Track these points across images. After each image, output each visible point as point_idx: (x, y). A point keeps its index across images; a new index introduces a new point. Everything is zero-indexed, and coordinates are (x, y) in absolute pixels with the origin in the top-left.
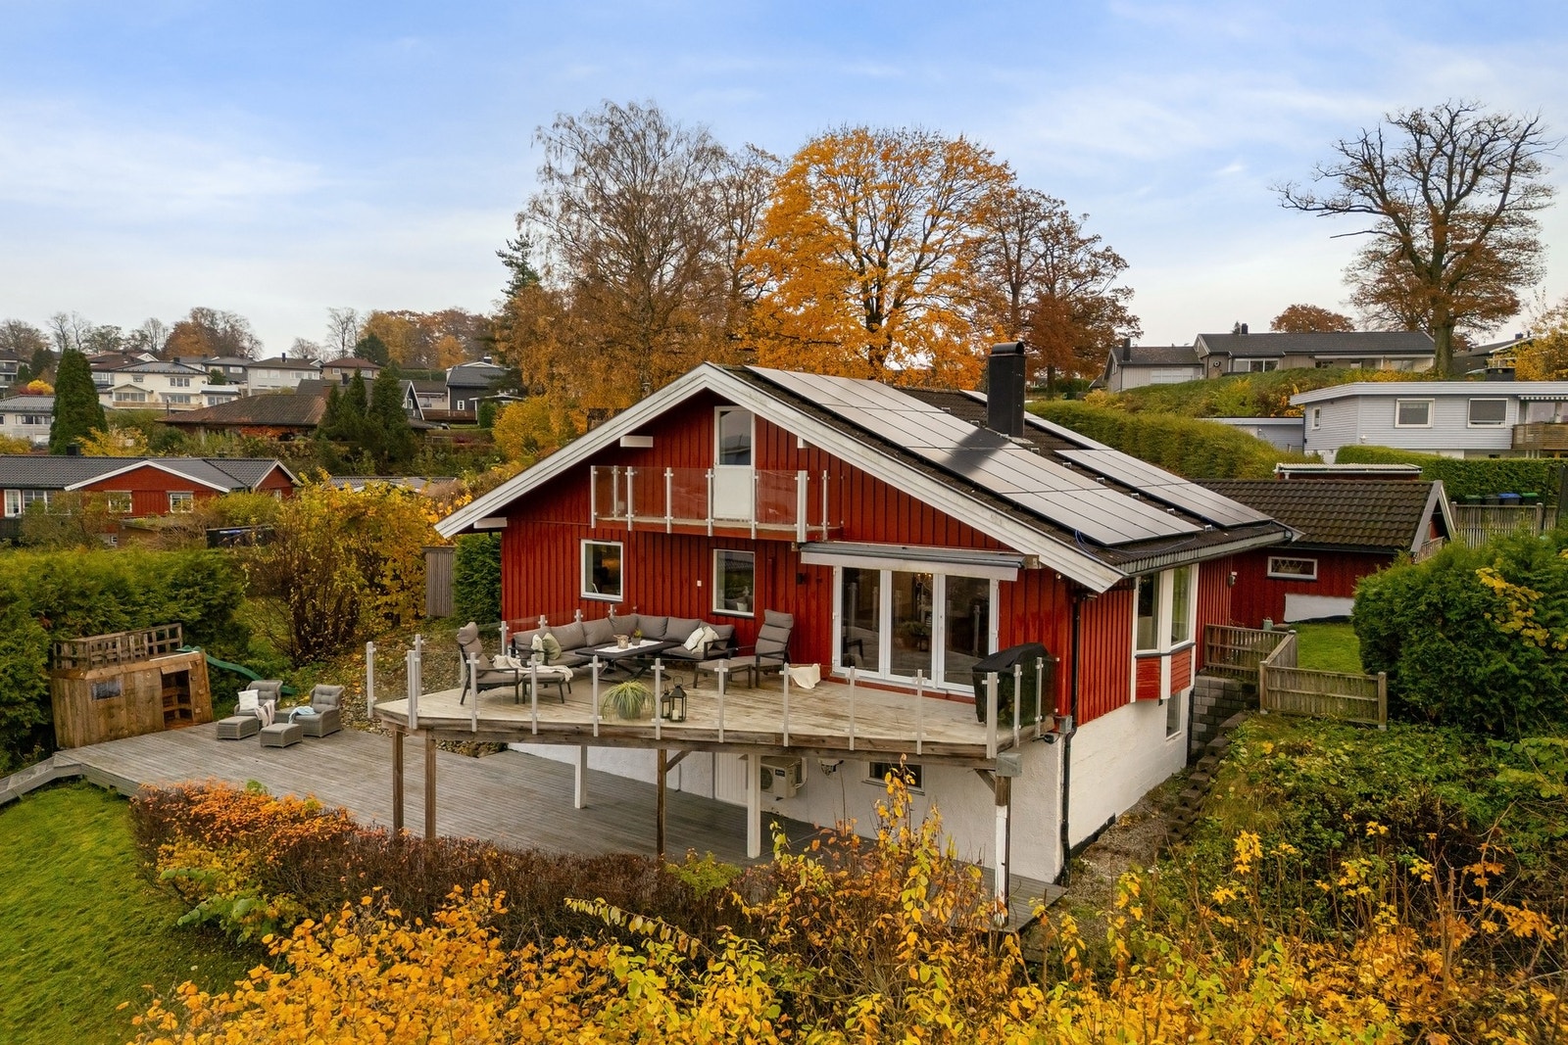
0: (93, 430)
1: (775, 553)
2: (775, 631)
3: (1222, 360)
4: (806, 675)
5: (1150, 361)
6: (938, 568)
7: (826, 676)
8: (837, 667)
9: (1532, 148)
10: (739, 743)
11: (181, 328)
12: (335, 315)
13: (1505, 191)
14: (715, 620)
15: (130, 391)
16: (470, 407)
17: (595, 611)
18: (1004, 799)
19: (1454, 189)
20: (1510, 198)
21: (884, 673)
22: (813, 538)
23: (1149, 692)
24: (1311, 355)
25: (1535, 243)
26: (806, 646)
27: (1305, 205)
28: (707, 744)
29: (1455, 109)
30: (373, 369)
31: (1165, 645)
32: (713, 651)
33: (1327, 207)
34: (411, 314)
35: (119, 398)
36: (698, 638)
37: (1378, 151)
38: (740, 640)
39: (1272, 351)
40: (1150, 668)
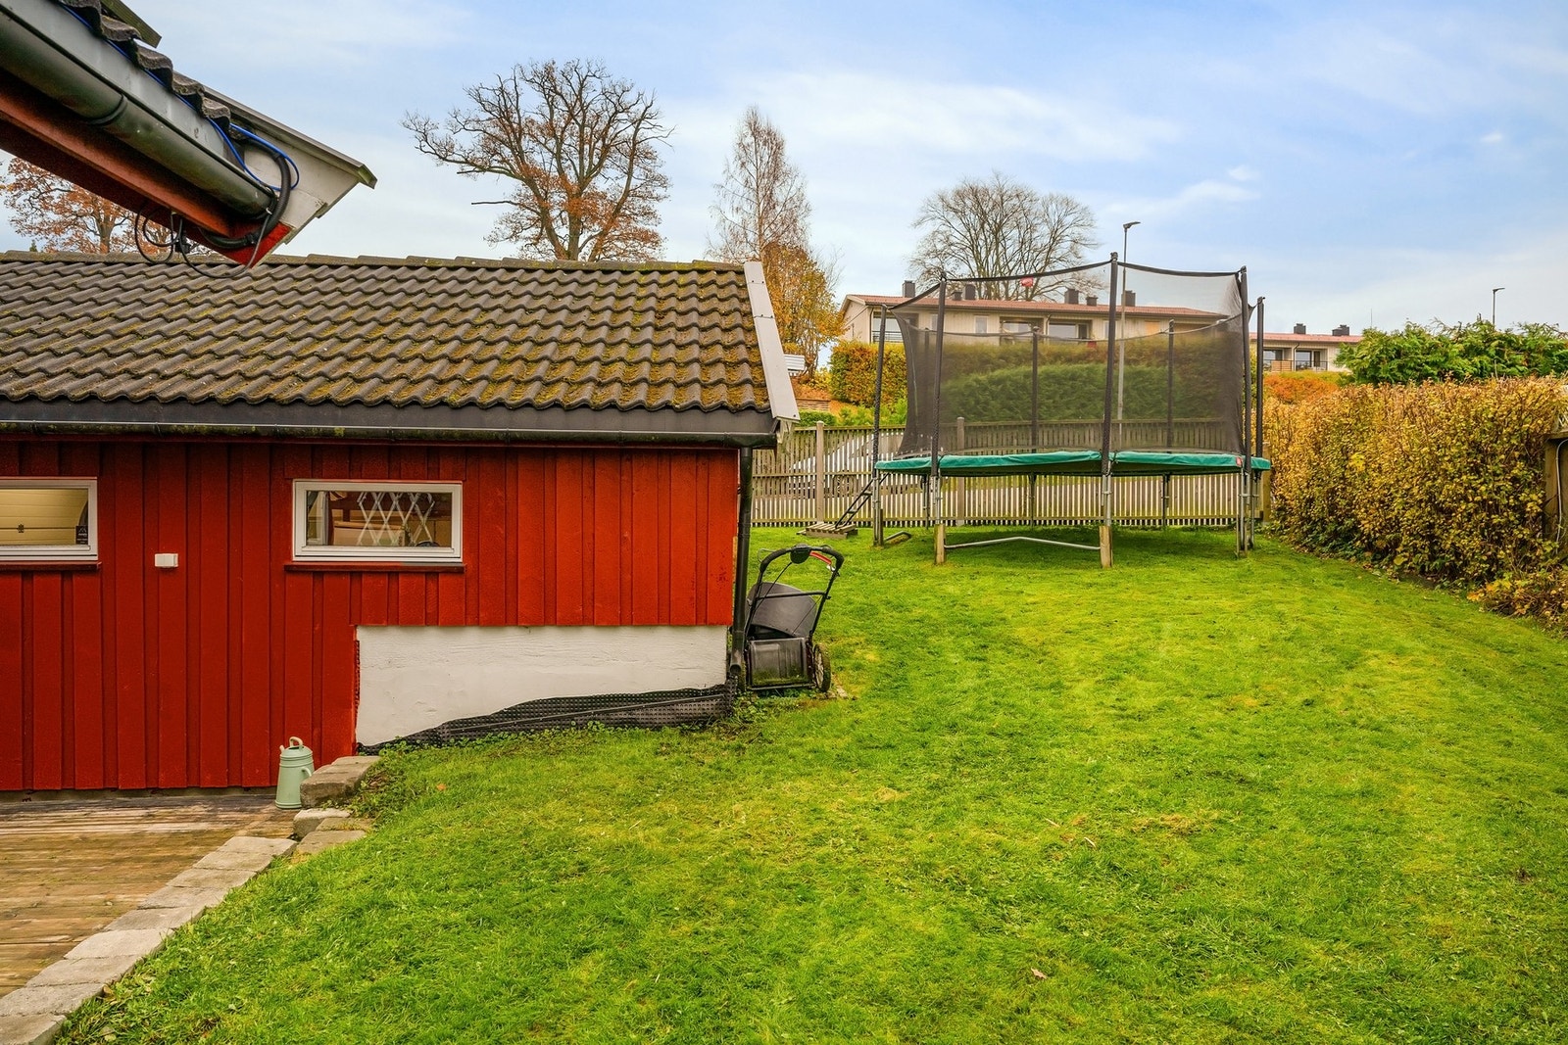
9: (649, 134)
13: (630, 174)
19: (586, 163)
20: (634, 182)
25: (655, 235)
27: (444, 154)
29: (584, 72)
33: (467, 162)
37: (514, 103)
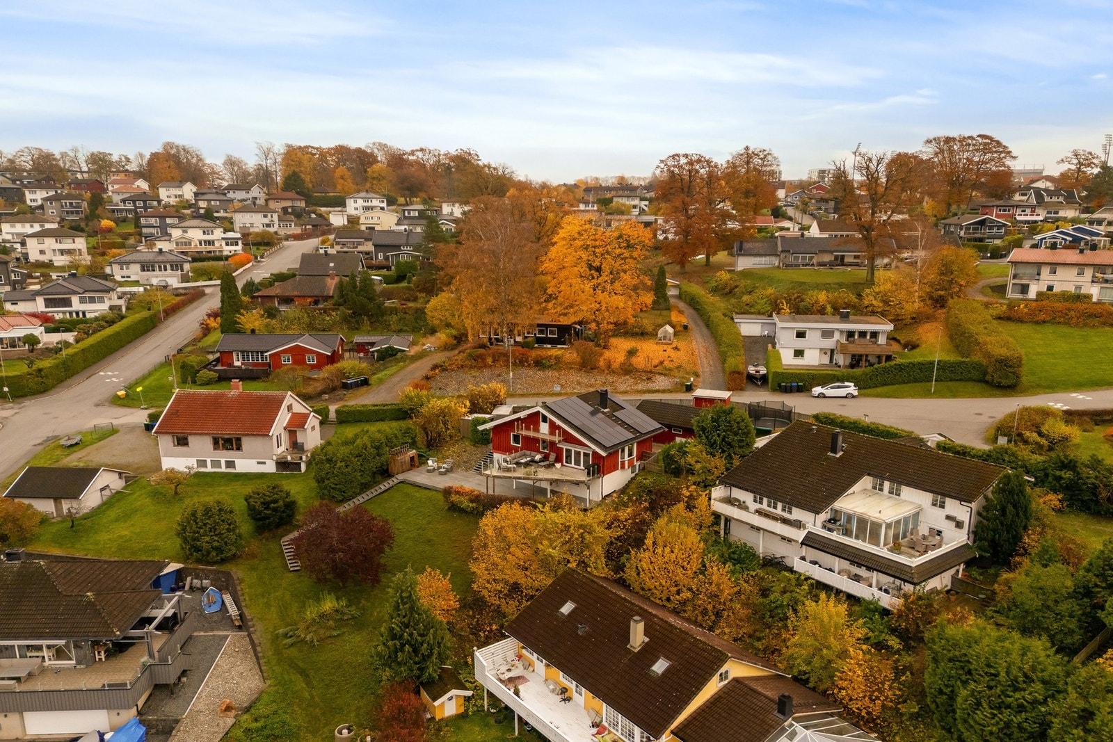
0: (242, 311)
1: (553, 444)
2: (552, 457)
3: (787, 254)
4: (558, 465)
5: (753, 252)
6: (582, 451)
7: (562, 465)
8: (564, 463)
10: (546, 480)
11: (155, 156)
12: (260, 147)
14: (541, 453)
15: (183, 240)
16: (387, 258)
17: (516, 450)
18: (589, 488)
21: (573, 465)
22: (559, 441)
23: (623, 467)
24: (832, 252)
26: (558, 460)
28: (541, 480)
30: (301, 200)
31: (626, 458)
32: (541, 461)
34: (312, 147)
35: (177, 244)
36: (538, 457)
38: (546, 458)
39: (813, 250)
40: (623, 463)
